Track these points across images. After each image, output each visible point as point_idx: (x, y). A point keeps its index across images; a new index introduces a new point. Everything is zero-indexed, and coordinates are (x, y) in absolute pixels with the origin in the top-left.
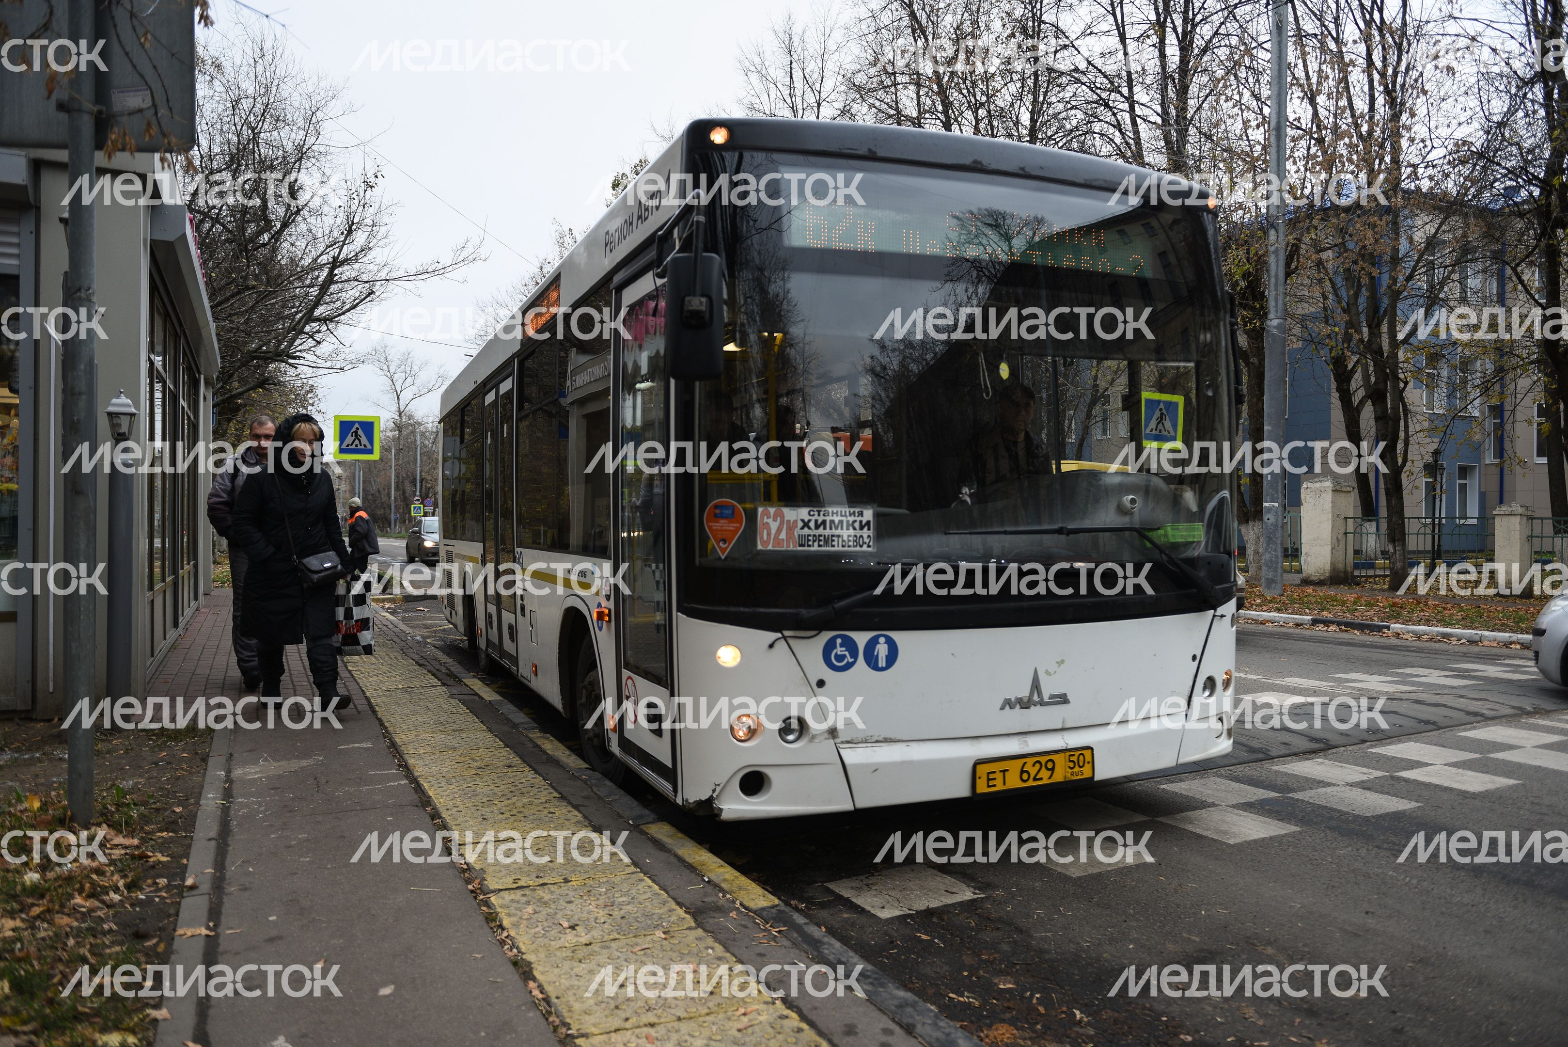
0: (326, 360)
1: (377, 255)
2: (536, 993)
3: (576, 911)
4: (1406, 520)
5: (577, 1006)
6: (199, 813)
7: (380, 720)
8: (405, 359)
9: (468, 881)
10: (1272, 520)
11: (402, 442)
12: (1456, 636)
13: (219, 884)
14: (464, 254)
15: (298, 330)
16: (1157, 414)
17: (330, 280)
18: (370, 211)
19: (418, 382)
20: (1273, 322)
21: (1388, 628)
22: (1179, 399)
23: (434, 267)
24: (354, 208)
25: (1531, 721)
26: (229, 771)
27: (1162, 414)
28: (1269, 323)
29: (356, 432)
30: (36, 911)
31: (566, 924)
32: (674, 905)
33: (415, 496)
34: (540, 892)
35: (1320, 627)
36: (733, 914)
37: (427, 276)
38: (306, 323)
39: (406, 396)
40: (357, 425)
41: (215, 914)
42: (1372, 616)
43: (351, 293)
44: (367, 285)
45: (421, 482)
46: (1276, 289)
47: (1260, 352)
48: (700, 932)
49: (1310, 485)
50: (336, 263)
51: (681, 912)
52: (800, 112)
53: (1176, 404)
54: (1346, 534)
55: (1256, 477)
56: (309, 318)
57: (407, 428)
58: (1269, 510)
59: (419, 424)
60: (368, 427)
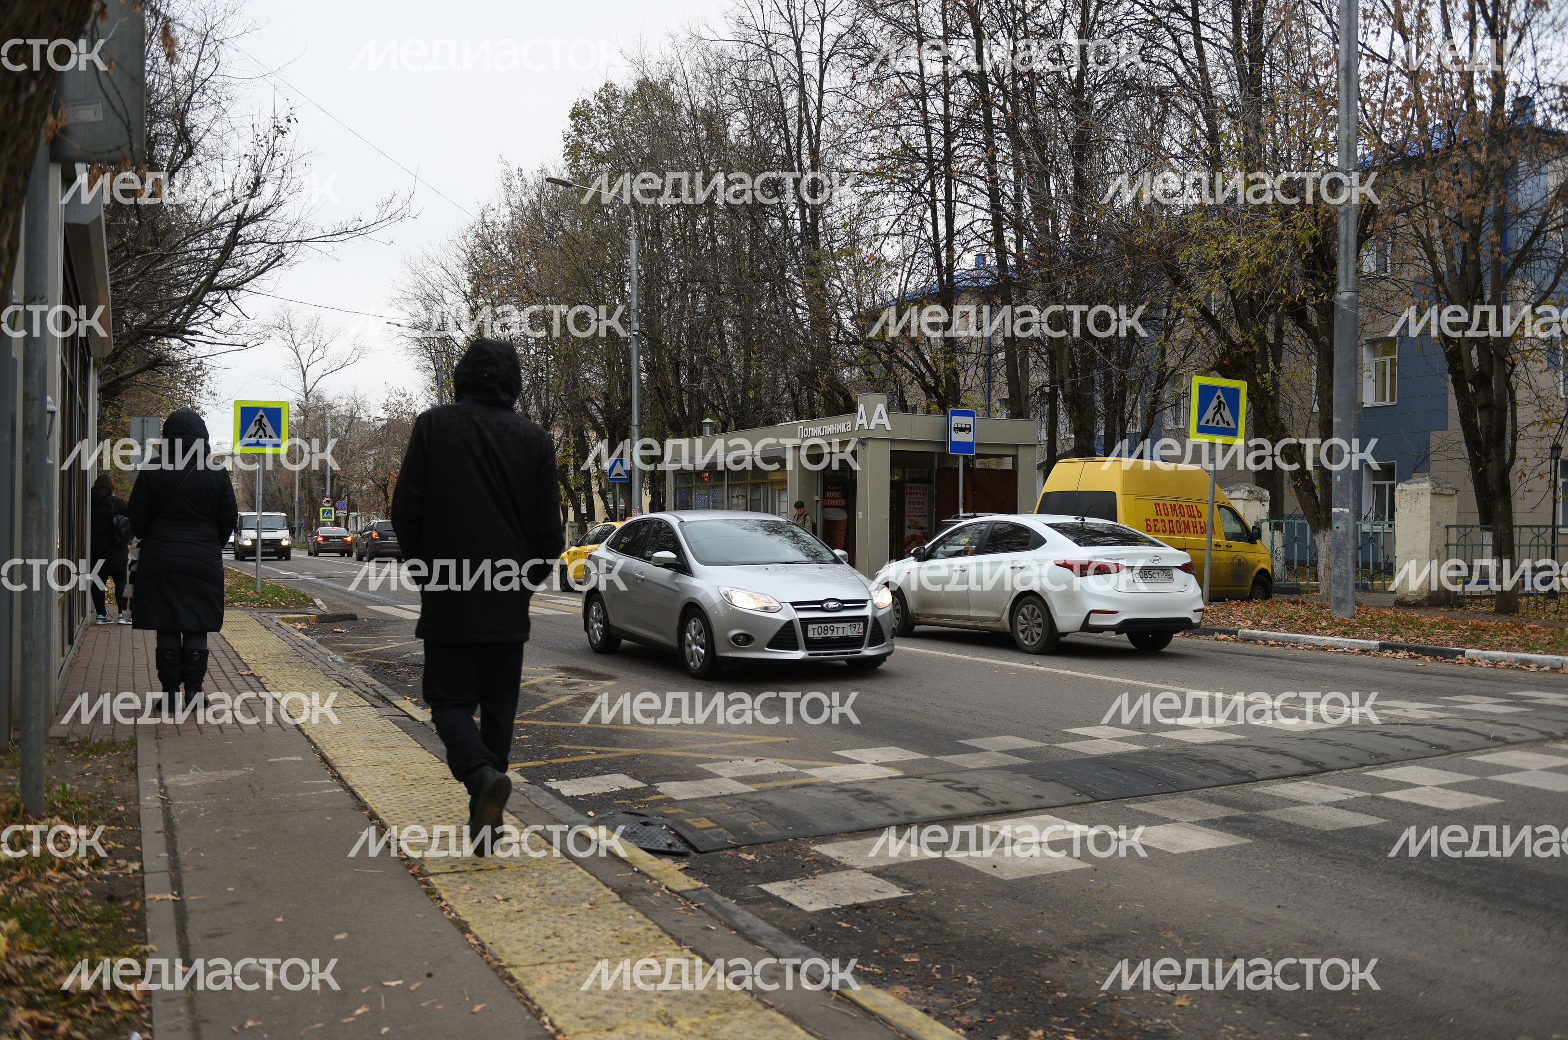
0: (225, 334)
1: (289, 211)
2: (472, 941)
3: (510, 888)
4: (1516, 530)
5: (508, 949)
6: (142, 813)
7: (308, 737)
8: (313, 326)
9: (409, 867)
10: (1342, 528)
11: (308, 429)
12: (1536, 662)
13: (175, 864)
14: (391, 209)
15: (195, 301)
16: (1215, 403)
17: (233, 240)
18: (279, 161)
19: (329, 354)
20: (1344, 295)
21: (1463, 654)
22: (1241, 385)
23: (354, 225)
24: (261, 157)
25: (1557, 746)
26: (161, 779)
27: (1220, 403)
28: (1338, 296)
29: (260, 421)
30: (16, 879)
31: (499, 897)
32: (601, 886)
33: (324, 496)
34: (476, 876)
35: (1389, 653)
36: (658, 894)
37: (347, 236)
38: (205, 292)
39: (313, 372)
40: (261, 412)
41: (177, 885)
42: (1447, 640)
43: (256, 256)
44: (276, 247)
45: (332, 480)
46: (1346, 257)
47: (1329, 329)
48: (624, 905)
49: (1405, 486)
50: (241, 221)
51: (608, 891)
52: (801, 28)
53: (1237, 391)
54: (1447, 545)
55: (1326, 475)
56: (209, 286)
57: (315, 412)
58: (1339, 516)
59: (330, 407)
60: (274, 414)
